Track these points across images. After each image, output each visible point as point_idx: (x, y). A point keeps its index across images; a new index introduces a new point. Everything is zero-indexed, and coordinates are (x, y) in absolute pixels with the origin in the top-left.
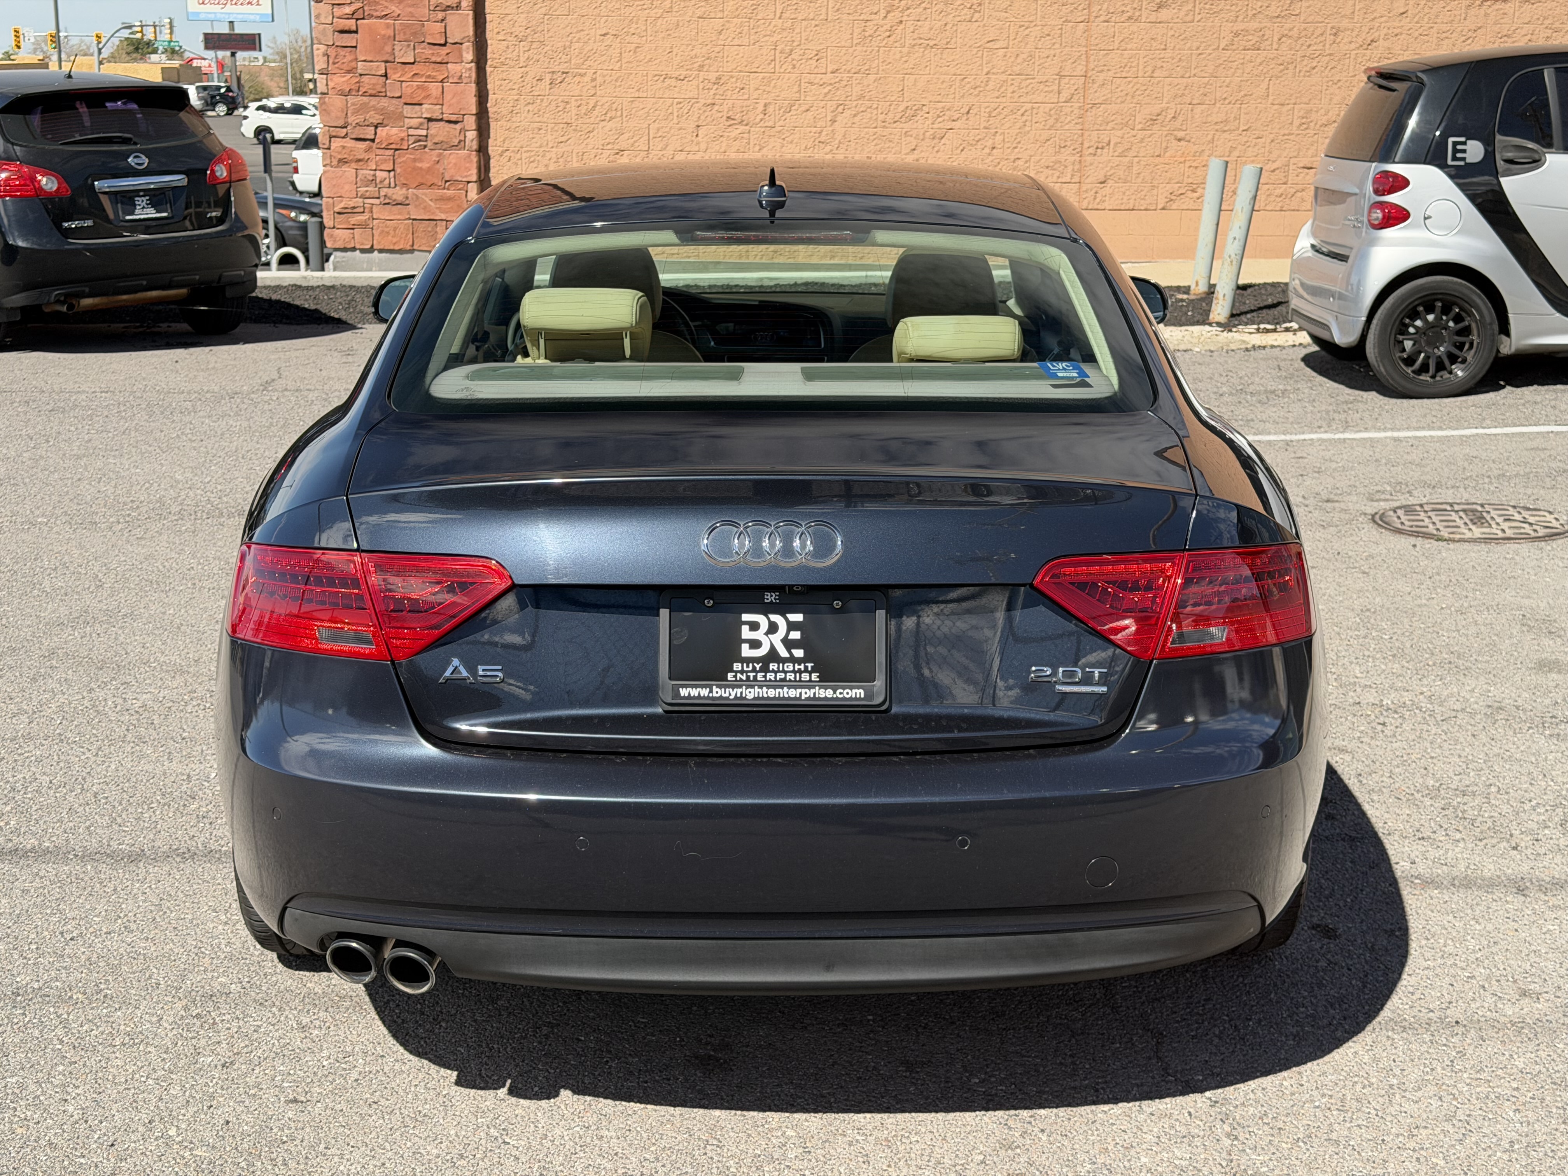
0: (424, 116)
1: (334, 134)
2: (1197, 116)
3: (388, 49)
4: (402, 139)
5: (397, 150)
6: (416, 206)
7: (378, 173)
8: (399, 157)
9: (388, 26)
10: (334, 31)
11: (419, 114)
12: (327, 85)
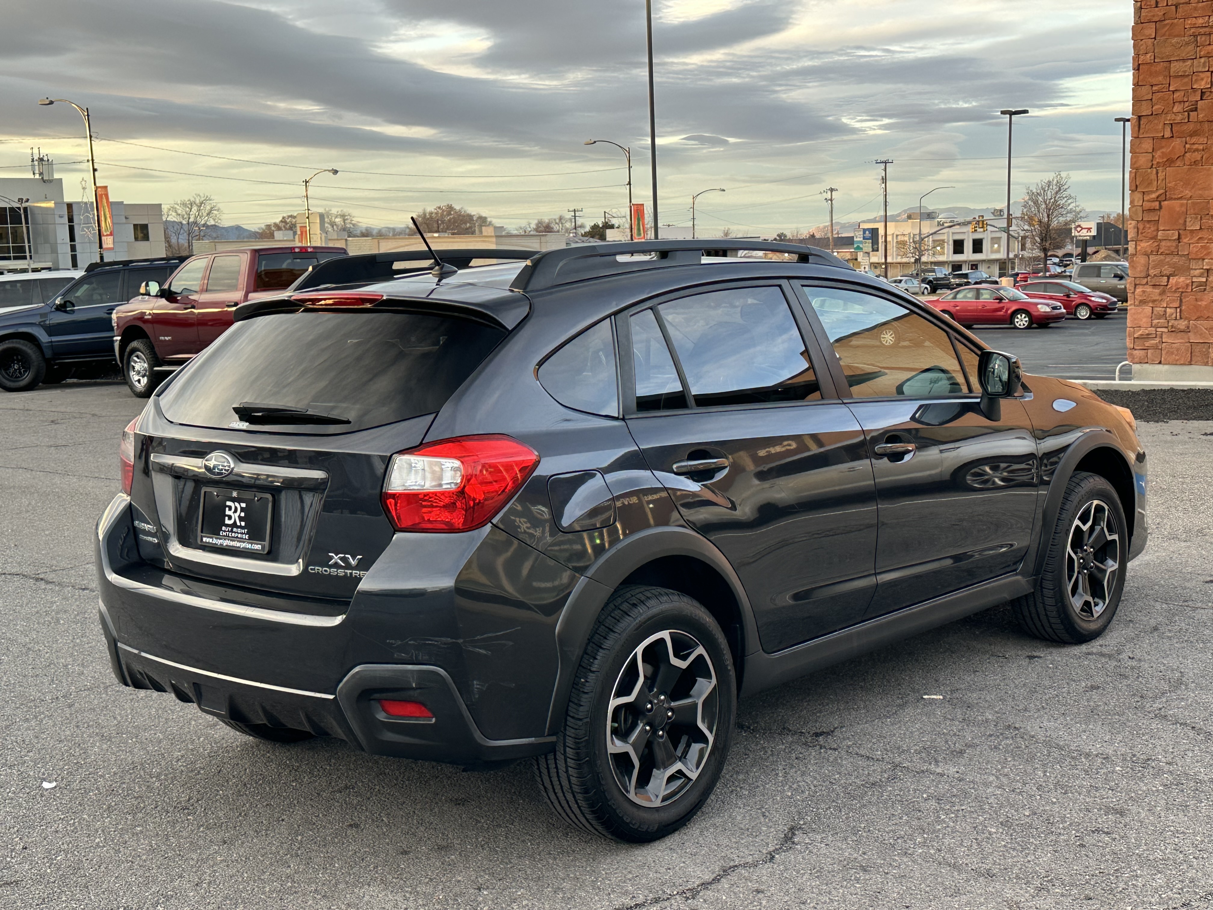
0: (1204, 268)
1: (1138, 283)
3: (1181, 221)
4: (1187, 285)
5: (1182, 292)
6: (1195, 333)
7: (1168, 310)
8: (1185, 298)
9: (1182, 205)
10: (1143, 211)
11: (1201, 267)
12: (1136, 248)
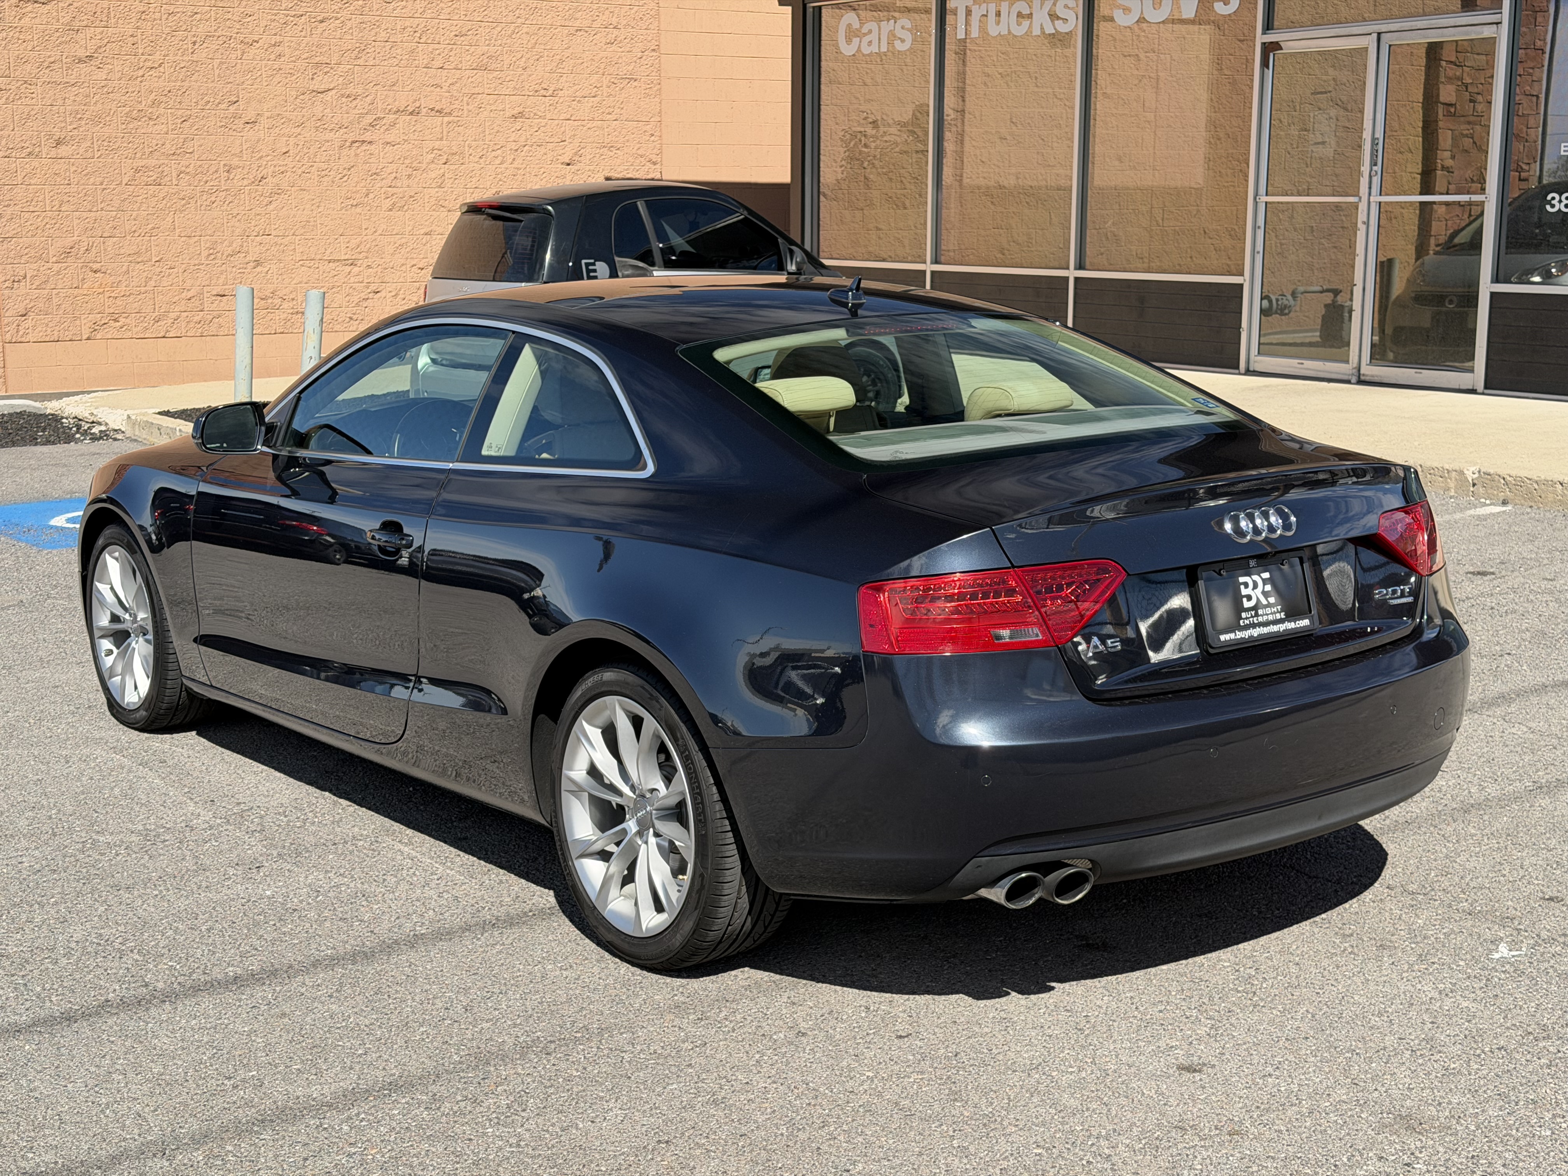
2: (109, 249)
